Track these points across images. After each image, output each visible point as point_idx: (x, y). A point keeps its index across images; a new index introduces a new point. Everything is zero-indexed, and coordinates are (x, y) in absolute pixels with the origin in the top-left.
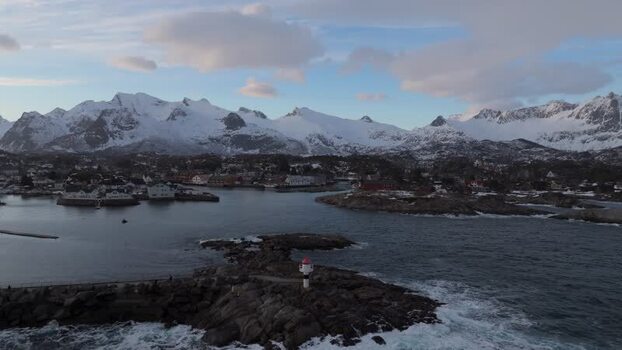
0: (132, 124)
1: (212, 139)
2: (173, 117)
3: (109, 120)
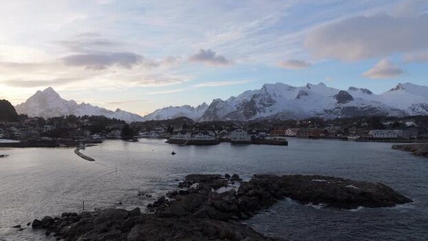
0: (271, 102)
1: (326, 111)
2: (298, 97)
3: (257, 100)
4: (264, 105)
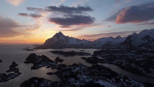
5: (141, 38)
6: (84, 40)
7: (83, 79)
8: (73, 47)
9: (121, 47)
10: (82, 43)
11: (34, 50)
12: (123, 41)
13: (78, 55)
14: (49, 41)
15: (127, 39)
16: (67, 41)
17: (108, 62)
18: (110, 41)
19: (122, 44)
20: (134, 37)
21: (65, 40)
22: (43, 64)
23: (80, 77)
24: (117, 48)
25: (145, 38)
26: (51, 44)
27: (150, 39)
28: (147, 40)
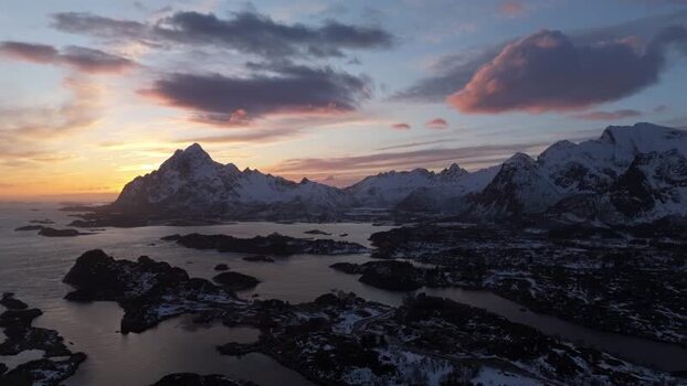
4: (673, 182)
5: (551, 176)
6: (305, 181)
7: (410, 370)
8: (264, 213)
9: (473, 213)
10: (298, 198)
11: (80, 230)
12: (477, 187)
13: (311, 252)
14: (142, 187)
15: (496, 180)
16: (228, 188)
17: (461, 283)
18: (425, 189)
19: (474, 199)
20: (523, 171)
21: (219, 183)
22: (171, 302)
23: (394, 362)
24: (457, 219)
25: (568, 175)
26: (151, 200)
27: (587, 178)
28: (575, 184)
